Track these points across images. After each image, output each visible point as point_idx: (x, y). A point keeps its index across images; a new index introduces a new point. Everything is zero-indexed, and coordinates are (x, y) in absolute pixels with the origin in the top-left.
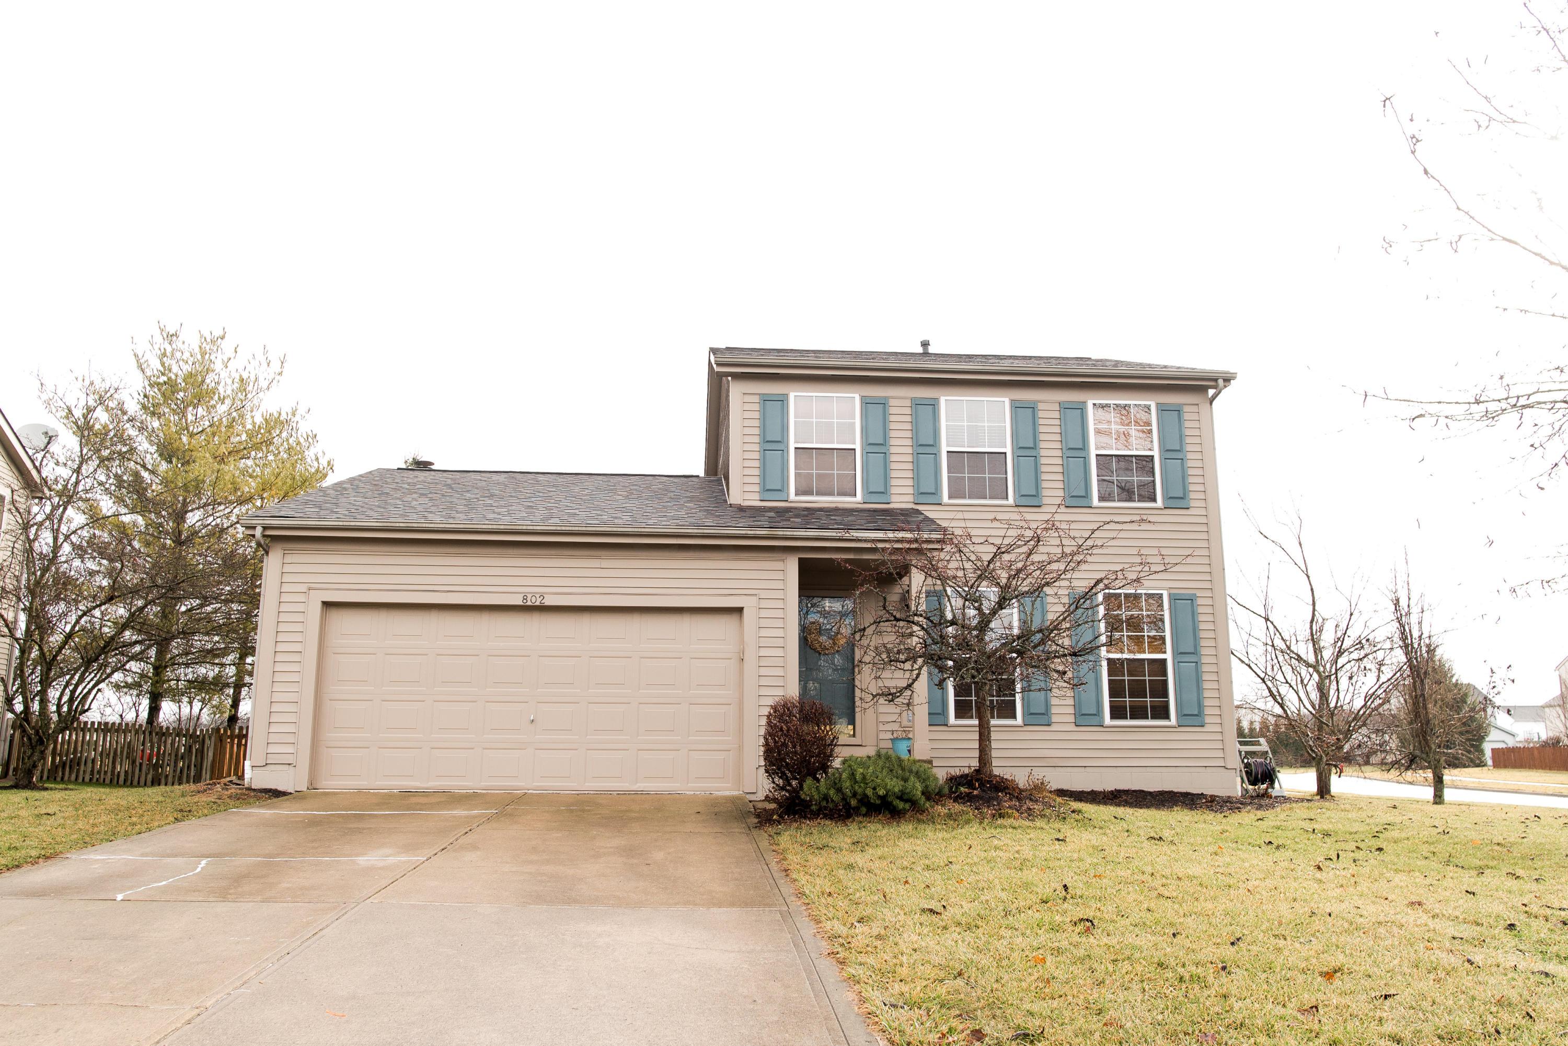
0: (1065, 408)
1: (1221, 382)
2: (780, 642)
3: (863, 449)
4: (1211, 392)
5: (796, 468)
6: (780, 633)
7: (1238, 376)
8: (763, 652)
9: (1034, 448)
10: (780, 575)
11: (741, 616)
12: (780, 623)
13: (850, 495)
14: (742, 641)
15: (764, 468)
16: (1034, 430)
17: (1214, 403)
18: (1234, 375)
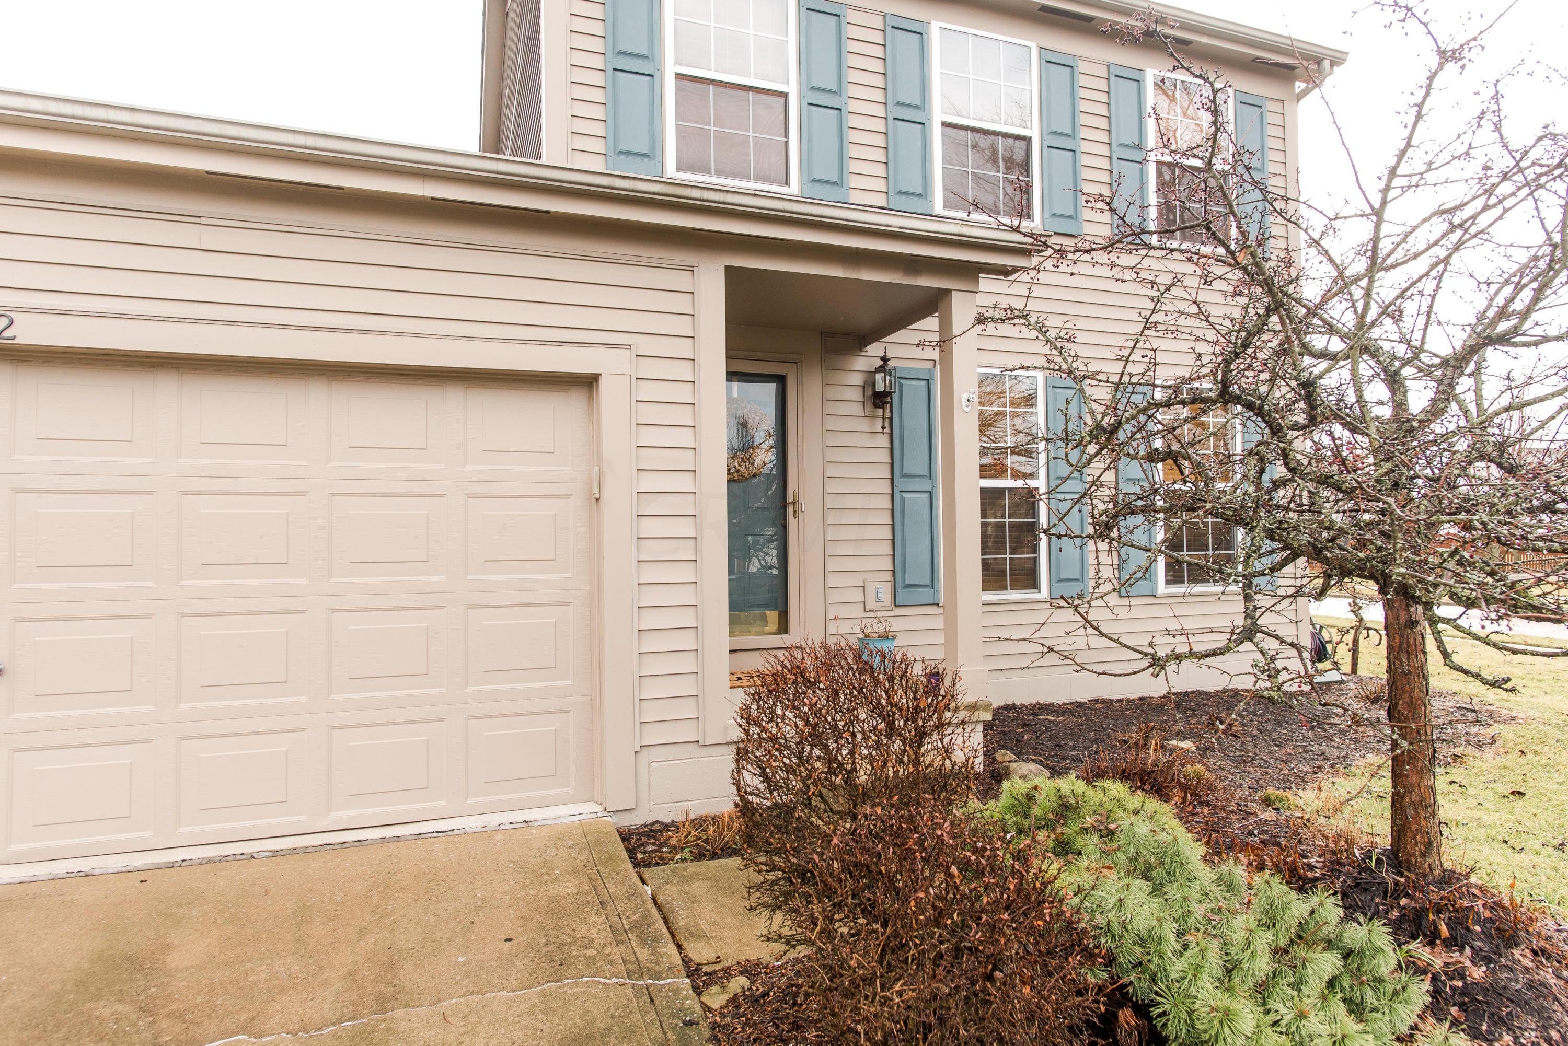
0: (1114, 75)
1: (1326, 63)
2: (685, 460)
3: (800, 97)
4: (1299, 86)
5: (679, 116)
6: (684, 438)
7: (1350, 59)
8: (649, 483)
9: (1072, 136)
10: (682, 303)
11: (590, 397)
12: (684, 416)
13: (775, 182)
14: (595, 455)
15: (613, 105)
16: (1073, 104)
17: (1302, 102)
18: (1344, 56)
